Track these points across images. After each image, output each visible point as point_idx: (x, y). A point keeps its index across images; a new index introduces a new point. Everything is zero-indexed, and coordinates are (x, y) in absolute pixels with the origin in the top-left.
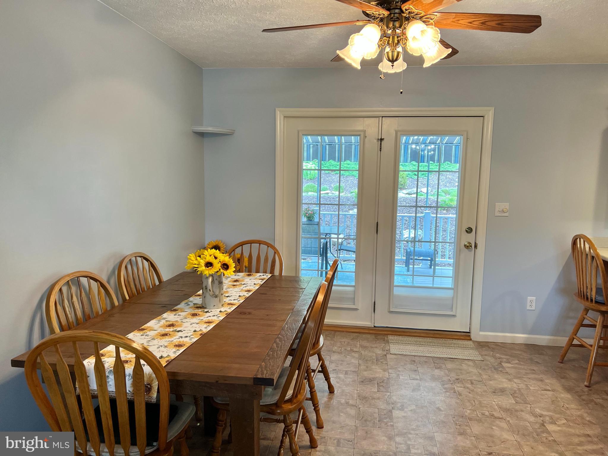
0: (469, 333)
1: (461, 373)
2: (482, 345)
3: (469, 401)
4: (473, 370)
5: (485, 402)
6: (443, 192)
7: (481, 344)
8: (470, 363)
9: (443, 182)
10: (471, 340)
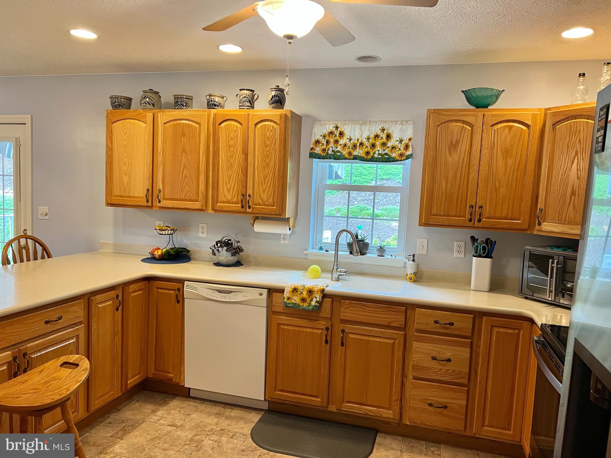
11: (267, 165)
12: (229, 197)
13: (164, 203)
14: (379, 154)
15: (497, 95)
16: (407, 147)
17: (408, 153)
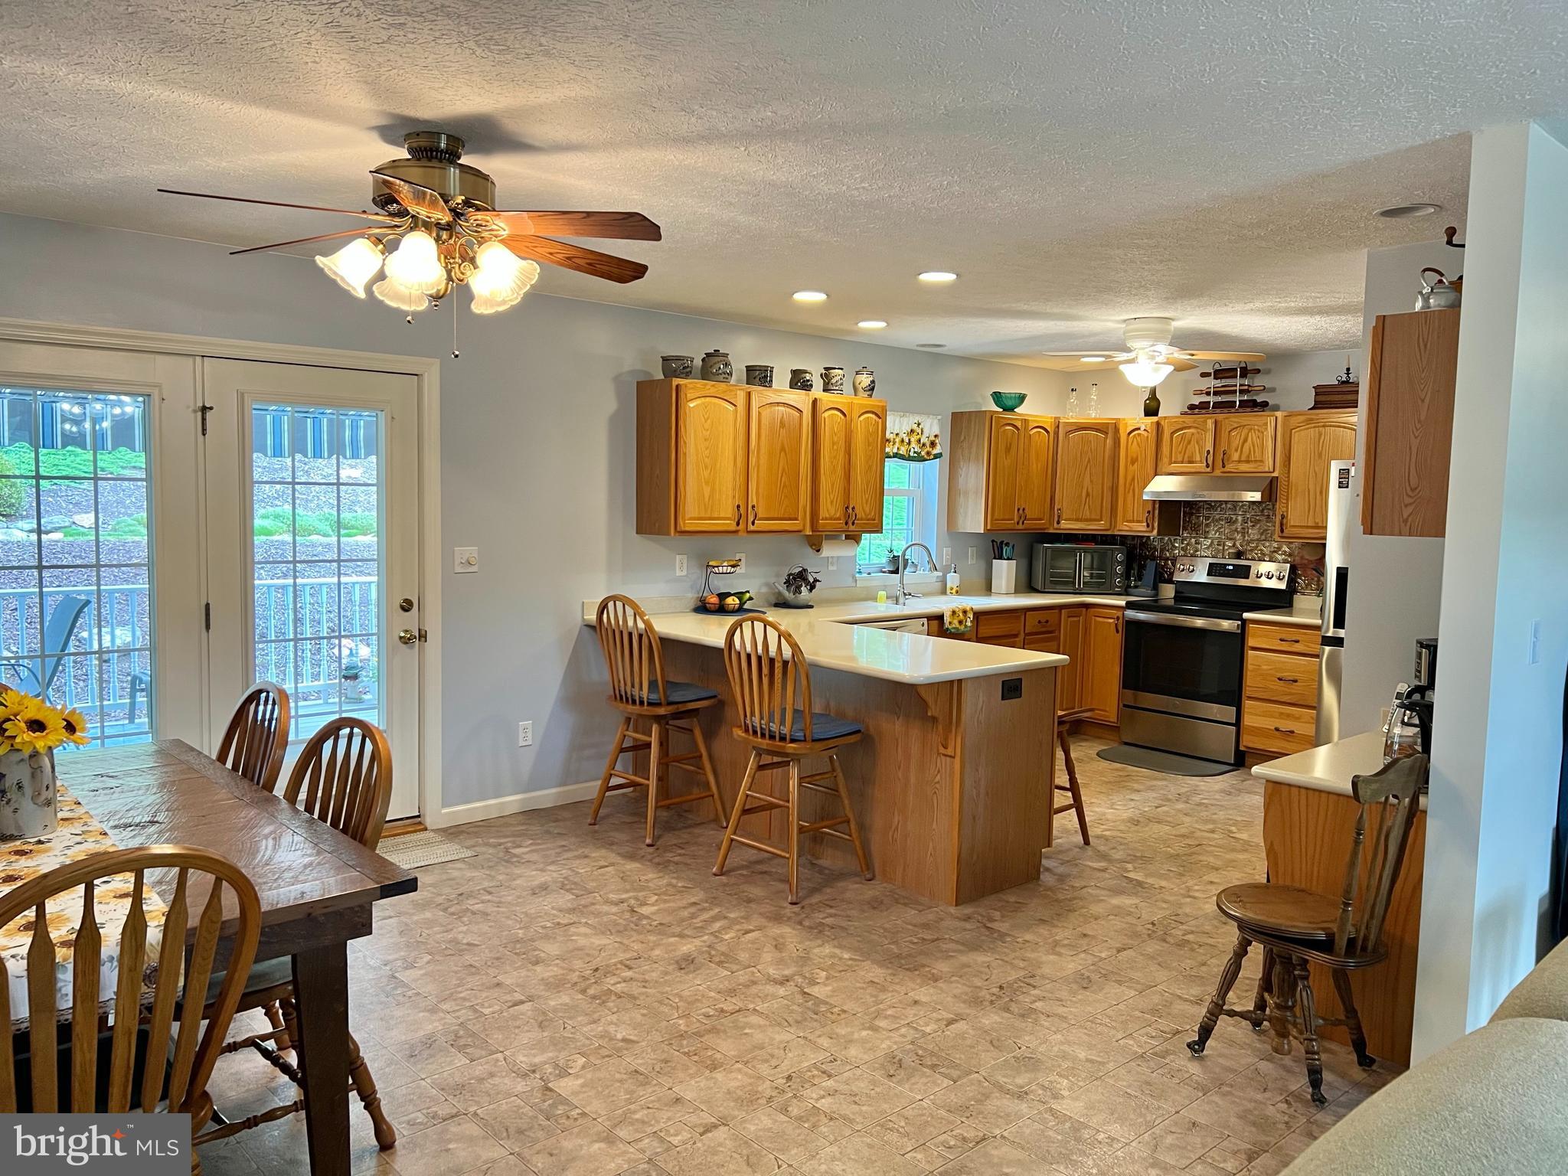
0: (419, 816)
1: (457, 884)
2: (453, 833)
3: (508, 918)
4: (473, 875)
5: (533, 911)
6: (140, 524)
7: (449, 831)
8: (459, 865)
9: (130, 496)
10: (426, 829)
11: (870, 467)
12: (832, 512)
13: (760, 525)
14: (915, 452)
15: (1022, 398)
16: (933, 444)
17: (936, 451)
